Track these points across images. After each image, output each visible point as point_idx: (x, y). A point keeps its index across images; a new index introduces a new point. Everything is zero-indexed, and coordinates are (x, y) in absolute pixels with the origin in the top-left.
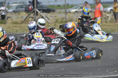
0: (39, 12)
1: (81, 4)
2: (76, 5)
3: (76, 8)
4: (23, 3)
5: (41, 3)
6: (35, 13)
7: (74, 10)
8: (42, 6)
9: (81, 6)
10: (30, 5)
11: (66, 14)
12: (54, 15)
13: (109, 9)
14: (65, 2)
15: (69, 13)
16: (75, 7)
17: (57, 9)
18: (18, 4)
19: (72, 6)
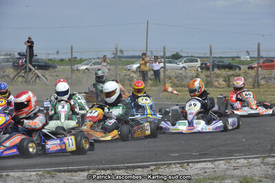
0: (33, 69)
1: (94, 59)
2: (86, 60)
3: (87, 64)
4: (10, 55)
5: (36, 56)
6: (28, 70)
7: (84, 67)
8: (37, 61)
9: (94, 61)
10: (20, 59)
11: (72, 73)
12: (55, 74)
13: (135, 66)
14: (72, 55)
15: (77, 72)
16: (86, 62)
17: (60, 65)
18: (3, 57)
19: (81, 61)
